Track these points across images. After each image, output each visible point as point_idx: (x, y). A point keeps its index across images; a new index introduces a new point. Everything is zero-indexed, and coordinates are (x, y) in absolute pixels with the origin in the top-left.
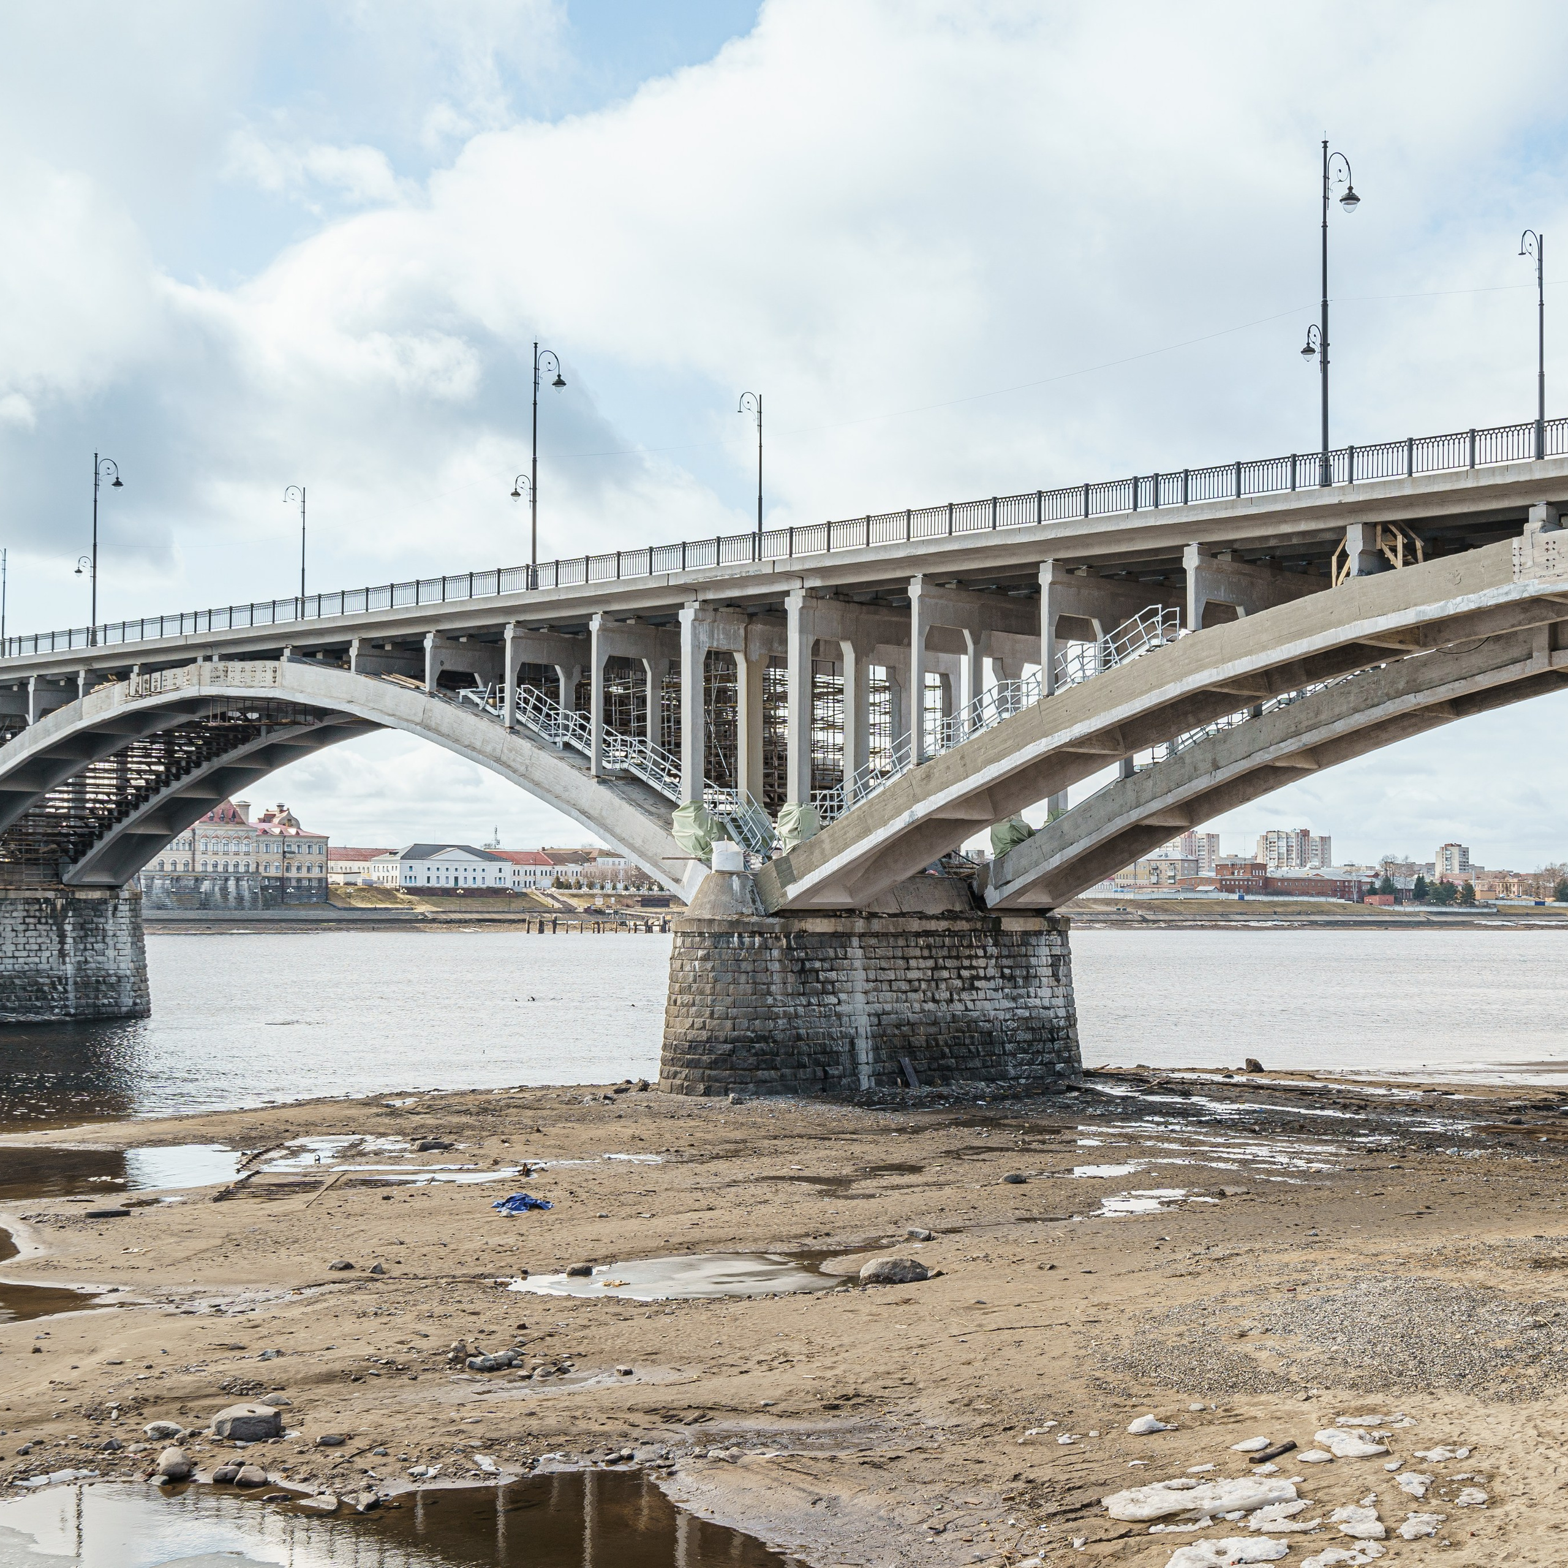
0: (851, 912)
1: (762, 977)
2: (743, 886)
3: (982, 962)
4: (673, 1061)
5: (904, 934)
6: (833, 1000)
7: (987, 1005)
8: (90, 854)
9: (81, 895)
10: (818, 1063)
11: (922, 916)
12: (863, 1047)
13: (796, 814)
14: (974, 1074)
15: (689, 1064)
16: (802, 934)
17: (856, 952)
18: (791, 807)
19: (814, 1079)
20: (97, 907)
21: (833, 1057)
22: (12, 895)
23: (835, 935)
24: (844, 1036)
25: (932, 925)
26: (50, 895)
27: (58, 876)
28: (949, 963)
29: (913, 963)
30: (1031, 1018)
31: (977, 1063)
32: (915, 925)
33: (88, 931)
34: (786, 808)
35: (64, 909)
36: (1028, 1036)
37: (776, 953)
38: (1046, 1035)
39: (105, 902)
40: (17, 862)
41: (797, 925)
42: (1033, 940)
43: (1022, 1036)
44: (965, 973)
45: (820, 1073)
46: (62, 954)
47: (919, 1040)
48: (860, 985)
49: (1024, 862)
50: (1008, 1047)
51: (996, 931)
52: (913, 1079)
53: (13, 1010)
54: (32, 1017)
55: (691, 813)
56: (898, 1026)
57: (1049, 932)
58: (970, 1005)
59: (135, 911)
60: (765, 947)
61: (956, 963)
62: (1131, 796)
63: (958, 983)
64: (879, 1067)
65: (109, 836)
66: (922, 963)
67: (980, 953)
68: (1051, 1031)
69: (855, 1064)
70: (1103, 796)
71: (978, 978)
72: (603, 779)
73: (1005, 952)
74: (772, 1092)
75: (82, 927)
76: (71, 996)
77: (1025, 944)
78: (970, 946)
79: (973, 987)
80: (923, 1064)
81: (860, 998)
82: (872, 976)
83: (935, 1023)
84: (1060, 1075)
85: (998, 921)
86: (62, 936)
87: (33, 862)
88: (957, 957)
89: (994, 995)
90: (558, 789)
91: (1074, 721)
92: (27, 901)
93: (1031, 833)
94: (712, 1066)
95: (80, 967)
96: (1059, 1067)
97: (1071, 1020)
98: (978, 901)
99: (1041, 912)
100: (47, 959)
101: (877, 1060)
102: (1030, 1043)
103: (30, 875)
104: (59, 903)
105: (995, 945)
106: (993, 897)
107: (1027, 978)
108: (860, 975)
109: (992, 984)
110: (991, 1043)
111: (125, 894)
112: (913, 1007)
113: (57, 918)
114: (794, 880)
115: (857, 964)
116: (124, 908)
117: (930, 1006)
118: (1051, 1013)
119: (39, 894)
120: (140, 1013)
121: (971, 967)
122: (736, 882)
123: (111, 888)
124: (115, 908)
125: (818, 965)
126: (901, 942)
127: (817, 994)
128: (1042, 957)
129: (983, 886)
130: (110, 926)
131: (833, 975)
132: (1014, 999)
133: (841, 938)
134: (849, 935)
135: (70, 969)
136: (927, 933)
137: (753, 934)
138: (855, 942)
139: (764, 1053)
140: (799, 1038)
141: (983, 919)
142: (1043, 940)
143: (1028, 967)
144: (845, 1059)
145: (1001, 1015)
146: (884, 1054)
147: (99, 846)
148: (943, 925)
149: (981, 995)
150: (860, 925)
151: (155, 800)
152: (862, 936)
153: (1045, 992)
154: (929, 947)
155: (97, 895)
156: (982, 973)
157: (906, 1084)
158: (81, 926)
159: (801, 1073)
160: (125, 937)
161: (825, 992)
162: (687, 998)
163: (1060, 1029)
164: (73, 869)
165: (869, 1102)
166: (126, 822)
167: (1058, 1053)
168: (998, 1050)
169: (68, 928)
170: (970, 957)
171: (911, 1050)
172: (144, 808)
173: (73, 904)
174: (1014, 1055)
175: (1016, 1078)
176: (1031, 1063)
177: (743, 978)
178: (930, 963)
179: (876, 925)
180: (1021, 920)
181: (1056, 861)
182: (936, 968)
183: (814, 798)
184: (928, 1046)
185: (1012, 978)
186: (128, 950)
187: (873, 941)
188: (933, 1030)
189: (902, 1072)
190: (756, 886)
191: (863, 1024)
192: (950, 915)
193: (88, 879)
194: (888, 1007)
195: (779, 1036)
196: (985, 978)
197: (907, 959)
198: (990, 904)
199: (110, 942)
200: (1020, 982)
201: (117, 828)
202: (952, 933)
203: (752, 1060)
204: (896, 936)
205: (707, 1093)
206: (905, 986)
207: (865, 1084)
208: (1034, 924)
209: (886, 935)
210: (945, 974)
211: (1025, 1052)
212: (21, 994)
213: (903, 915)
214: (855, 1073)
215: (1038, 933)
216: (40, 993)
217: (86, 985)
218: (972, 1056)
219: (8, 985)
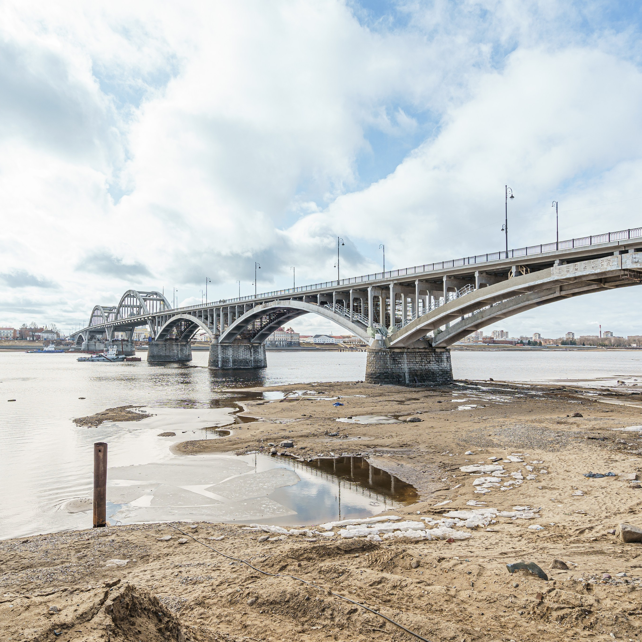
0: (404, 348)
1: (386, 361)
2: (381, 343)
3: (432, 358)
4: (367, 377)
5: (415, 352)
7: (433, 367)
8: (256, 337)
9: (254, 345)
10: (397, 378)
11: (419, 349)
12: (407, 375)
13: (392, 328)
14: (430, 381)
15: (371, 378)
16: (394, 352)
17: (405, 356)
18: (391, 327)
19: (397, 381)
20: (257, 347)
21: (400, 377)
22: (242, 345)
23: (400, 352)
24: (403, 372)
25: (421, 350)
26: (249, 345)
27: (250, 341)
28: (424, 358)
29: (417, 358)
30: (442, 369)
31: (431, 378)
32: (417, 350)
33: (256, 351)
34: (390, 327)
35: (251, 347)
36: (442, 373)
37: (388, 356)
38: (445, 373)
39: (258, 346)
40: (242, 339)
41: (393, 350)
42: (443, 353)
43: (440, 373)
44: (428, 360)
45: (398, 380)
46: (251, 356)
47: (419, 373)
48: (406, 362)
49: (440, 337)
50: (437, 375)
51: (435, 352)
52: (417, 381)
53: (242, 366)
54: (246, 367)
55: (371, 328)
56: (414, 371)
57: (446, 352)
58: (429, 366)
59: (264, 348)
60: (386, 355)
61: (426, 358)
62: (464, 324)
63: (427, 362)
64: (410, 379)
65: (259, 334)
66: (419, 358)
67: (431, 356)
68: (447, 372)
69: (405, 378)
70: (458, 324)
71: (431, 361)
72: (353, 322)
73: (436, 356)
74: (388, 384)
76: (253, 363)
77: (441, 354)
78: (429, 355)
79: (430, 363)
80: (419, 378)
81: (406, 365)
82: (408, 360)
83: (422, 370)
84: (448, 381)
85: (435, 350)
86: (251, 352)
87: (246, 339)
89: (434, 364)
90: (344, 324)
91: (451, 308)
92: (244, 346)
93: (442, 332)
94: (376, 378)
95: (254, 358)
96: (448, 379)
97: (451, 370)
98: (431, 345)
99: (444, 348)
100: (248, 357)
101: (410, 377)
102: (442, 374)
103: (245, 341)
105: (434, 354)
106: (434, 345)
107: (441, 361)
108: (406, 360)
109: (434, 362)
110: (434, 374)
111: (262, 344)
112: (417, 367)
113: (250, 349)
114: (392, 341)
115: (405, 358)
116: (262, 347)
117: (421, 367)
118: (447, 368)
119: (247, 345)
120: (265, 366)
122: (380, 342)
123: (260, 343)
124: (260, 347)
125: (397, 358)
126: (414, 354)
127: (397, 364)
128: (444, 357)
129: (432, 342)
130: (260, 350)
131: (400, 360)
132: (439, 365)
133: (402, 353)
134: (403, 352)
135: (252, 358)
136: (420, 352)
137: (384, 352)
138: (405, 354)
139: (386, 376)
140: (393, 373)
141: (432, 349)
143: (441, 359)
144: (403, 377)
145: (436, 369)
146: (411, 376)
147: (257, 335)
148: (423, 350)
150: (406, 350)
151: (267, 327)
152: (406, 352)
153: (445, 364)
154: (420, 355)
155: (257, 345)
157: (416, 382)
158: (254, 350)
159: (394, 380)
160: (262, 353)
161: (399, 364)
162: (370, 365)
164: (253, 340)
165: (408, 386)
166: (262, 331)
167: (448, 376)
168: (435, 376)
170: (429, 357)
171: (417, 376)
172: (265, 328)
173: (253, 346)
174: (439, 377)
175: (439, 381)
176: (442, 378)
177: (382, 361)
178: (421, 358)
179: (409, 350)
180: (440, 349)
181: (447, 337)
182: (422, 359)
183: (396, 325)
184: (420, 375)
185: (438, 361)
186: (263, 355)
187: (409, 354)
188: (421, 371)
189: (415, 380)
190: (384, 342)
191: (407, 370)
192: (425, 348)
193: (255, 342)
194: (412, 367)
195: (389, 372)
198: (433, 346)
199: (260, 354)
201: (261, 332)
202: (425, 352)
203: (384, 377)
204: (413, 352)
205: (375, 383)
206: (415, 363)
207: (407, 382)
208: (442, 350)
209: (411, 352)
210: (424, 360)
211: (441, 376)
212: (243, 363)
213: (415, 348)
214: (405, 380)
216: (247, 363)
217: (255, 361)
218: (430, 377)
219: (241, 361)
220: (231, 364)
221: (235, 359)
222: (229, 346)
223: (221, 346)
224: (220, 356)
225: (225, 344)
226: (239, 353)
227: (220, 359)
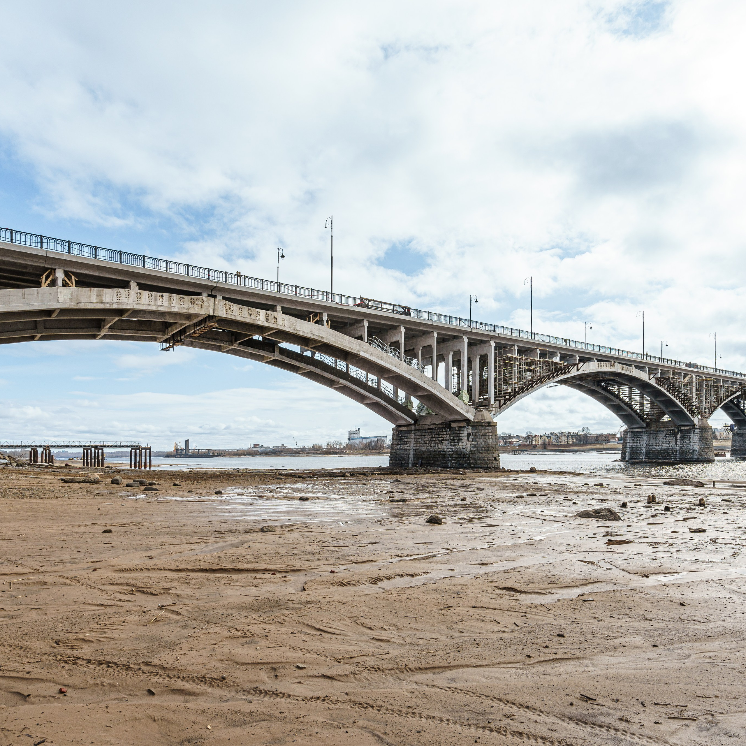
3: (445, 436)
6: (406, 446)
7: (445, 447)
9: (682, 428)
12: (411, 456)
16: (401, 431)
17: (412, 434)
19: (399, 464)
20: (688, 431)
21: (403, 459)
22: (662, 429)
23: (408, 430)
24: (407, 454)
30: (458, 451)
31: (440, 463)
35: (678, 432)
36: (457, 456)
38: (462, 456)
42: (462, 429)
43: (454, 456)
44: (440, 439)
46: (676, 444)
47: (425, 456)
48: (413, 442)
50: (450, 459)
51: (451, 427)
53: (660, 459)
56: (420, 452)
57: (468, 426)
58: (440, 447)
61: (438, 436)
63: (437, 441)
64: (414, 462)
66: (429, 436)
67: (445, 433)
68: (464, 455)
69: (408, 461)
71: (443, 440)
73: (452, 433)
75: (683, 437)
76: (678, 455)
77: (459, 430)
78: (442, 431)
79: (442, 443)
81: (412, 445)
82: (416, 440)
83: (429, 452)
85: (450, 425)
86: (676, 439)
88: (438, 435)
89: (447, 444)
92: (667, 430)
95: (681, 447)
100: (671, 446)
102: (456, 458)
104: (676, 430)
105: (450, 431)
107: (459, 440)
108: (413, 440)
109: (448, 442)
110: (445, 458)
112: (424, 448)
113: (675, 435)
115: (412, 437)
116: (697, 431)
117: (429, 447)
118: (465, 450)
119: (670, 429)
121: (442, 437)
124: (694, 431)
125: (403, 438)
126: (424, 431)
128: (464, 433)
130: (692, 436)
131: (407, 440)
132: (454, 446)
133: (410, 431)
134: (411, 431)
135: (678, 448)
136: (430, 429)
138: (413, 432)
140: (397, 454)
142: (466, 429)
143: (459, 437)
144: (406, 460)
145: (448, 450)
146: (415, 459)
149: (444, 444)
150: (413, 428)
152: (415, 430)
153: (464, 444)
154: (430, 432)
155: (688, 428)
156: (445, 439)
159: (397, 462)
160: (697, 439)
161: (404, 444)
163: (467, 454)
167: (466, 461)
168: (446, 459)
169: (678, 437)
170: (442, 435)
171: (422, 458)
173: (681, 431)
174: (451, 461)
176: (457, 463)
178: (430, 436)
179: (418, 428)
180: (458, 424)
182: (432, 438)
184: (427, 457)
186: (698, 443)
187: (417, 432)
188: (429, 453)
189: (418, 463)
191: (411, 451)
194: (418, 448)
195: (393, 454)
196: (446, 440)
197: (424, 435)
199: (692, 441)
200: (456, 441)
202: (438, 429)
204: (423, 430)
206: (423, 442)
207: (410, 465)
209: (420, 430)
210: (434, 439)
211: (455, 460)
212: (663, 455)
214: (408, 463)
215: (464, 427)
216: (668, 454)
217: (683, 452)
218: (438, 461)
219: (659, 452)
220: (643, 457)
221: (650, 450)
222: (642, 432)
223: (632, 432)
224: (628, 446)
225: (636, 430)
226: (657, 442)
227: (628, 450)
